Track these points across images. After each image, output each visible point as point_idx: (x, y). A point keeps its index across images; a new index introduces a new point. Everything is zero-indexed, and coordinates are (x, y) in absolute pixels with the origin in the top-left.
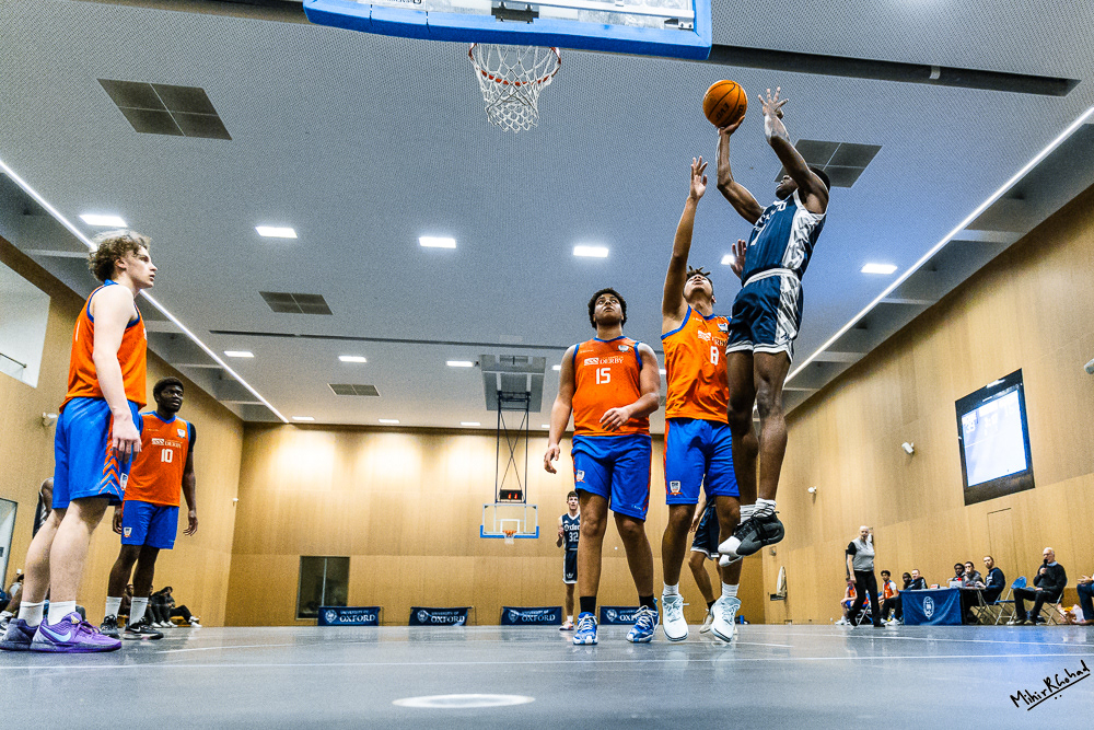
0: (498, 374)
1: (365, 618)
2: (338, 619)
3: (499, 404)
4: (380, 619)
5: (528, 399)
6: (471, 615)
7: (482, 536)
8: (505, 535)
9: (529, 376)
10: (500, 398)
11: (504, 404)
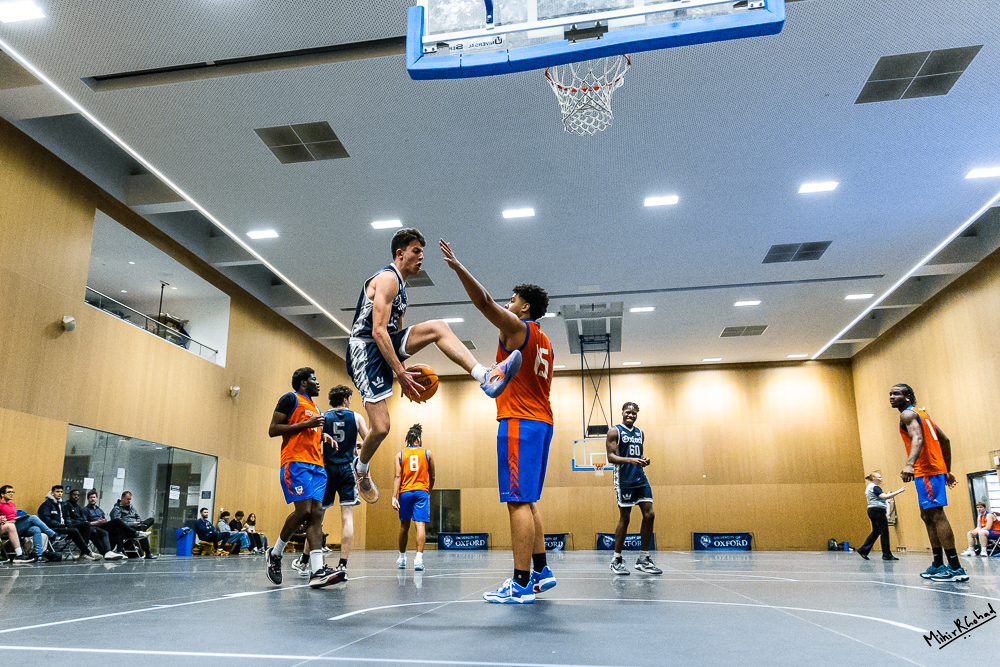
0: (579, 321)
1: (476, 543)
2: (454, 544)
3: (582, 347)
4: (489, 544)
5: (608, 340)
6: (568, 540)
7: (574, 469)
8: (595, 467)
9: (608, 319)
10: (581, 343)
11: (587, 347)
